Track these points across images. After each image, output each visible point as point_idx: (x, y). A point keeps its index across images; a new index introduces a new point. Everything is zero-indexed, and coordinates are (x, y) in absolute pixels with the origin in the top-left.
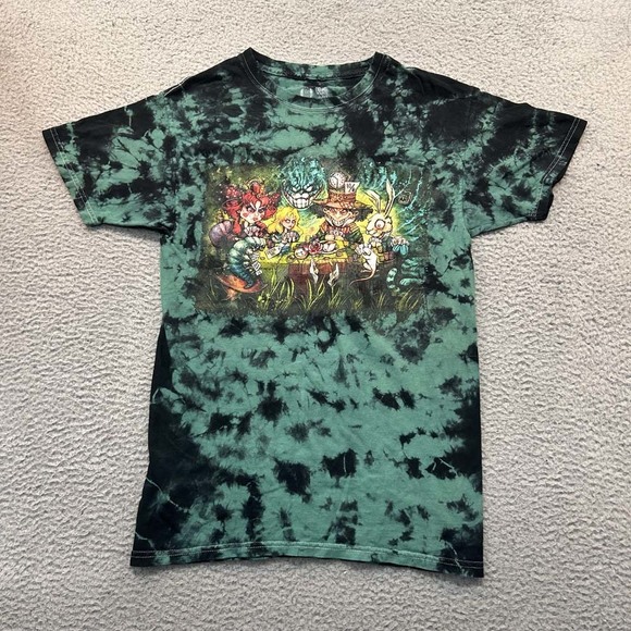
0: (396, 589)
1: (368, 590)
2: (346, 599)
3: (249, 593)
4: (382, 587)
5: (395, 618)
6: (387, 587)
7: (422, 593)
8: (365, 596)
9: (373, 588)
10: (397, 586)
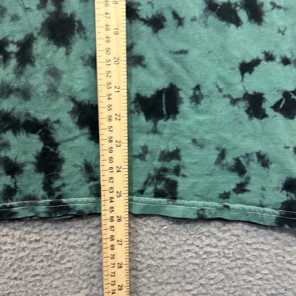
0: (224, 243)
1: (192, 244)
2: (166, 254)
3: (55, 250)
4: (208, 242)
5: (221, 271)
6: (214, 241)
7: (254, 246)
8: (188, 251)
9: (198, 242)
10: (226, 239)
